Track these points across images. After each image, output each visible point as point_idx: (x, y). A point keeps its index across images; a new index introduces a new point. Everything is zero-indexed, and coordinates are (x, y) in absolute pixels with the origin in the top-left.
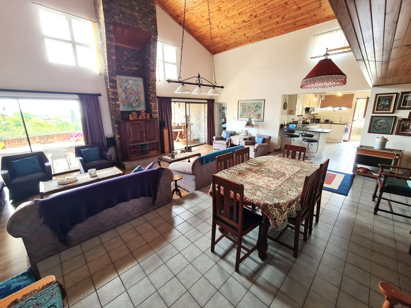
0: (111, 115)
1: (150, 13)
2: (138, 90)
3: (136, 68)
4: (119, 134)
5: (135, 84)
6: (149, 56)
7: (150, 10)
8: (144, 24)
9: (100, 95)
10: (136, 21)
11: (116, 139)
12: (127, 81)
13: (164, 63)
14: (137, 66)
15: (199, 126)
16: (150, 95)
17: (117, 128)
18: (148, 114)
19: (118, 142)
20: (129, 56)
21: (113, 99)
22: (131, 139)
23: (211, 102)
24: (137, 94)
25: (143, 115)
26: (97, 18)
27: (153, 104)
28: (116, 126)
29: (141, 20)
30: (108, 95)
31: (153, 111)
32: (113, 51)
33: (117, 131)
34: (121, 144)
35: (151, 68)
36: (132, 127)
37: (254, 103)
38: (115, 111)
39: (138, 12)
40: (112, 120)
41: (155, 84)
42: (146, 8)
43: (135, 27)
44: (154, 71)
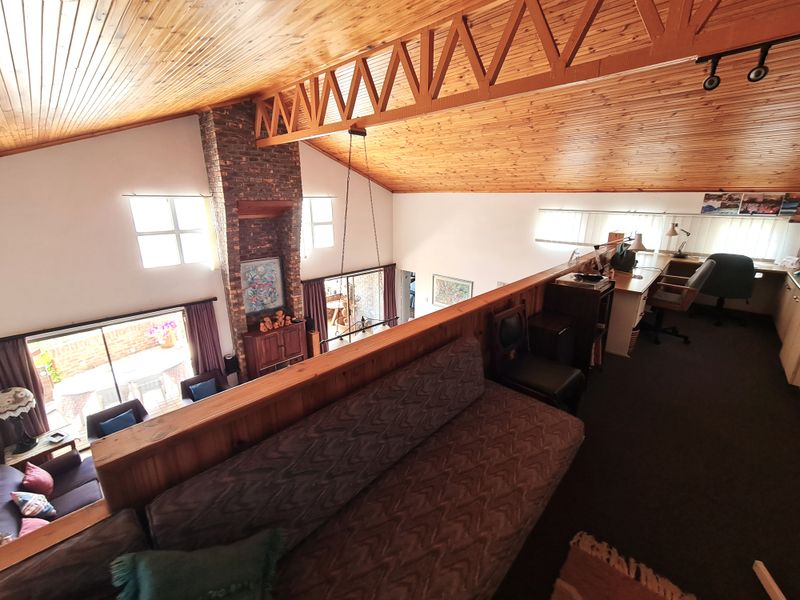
0: (232, 326)
1: (291, 172)
2: (272, 278)
3: (268, 245)
4: (245, 352)
5: (268, 269)
6: (290, 230)
7: (291, 167)
8: (283, 190)
9: (215, 299)
10: (270, 190)
11: (240, 361)
12: (255, 269)
13: (314, 224)
14: (270, 241)
15: (370, 298)
16: (290, 284)
17: (241, 345)
18: (288, 318)
19: (242, 364)
20: (258, 230)
21: (235, 304)
22: (263, 361)
23: (390, 270)
24: (271, 284)
25: (281, 319)
26: (212, 189)
27: (295, 298)
28: (240, 341)
29: (277, 186)
30: (228, 299)
31: (296, 307)
32: (236, 239)
33: (241, 349)
34: (247, 367)
35: (293, 246)
36: (265, 343)
37: (458, 285)
38: (238, 321)
39: (273, 176)
40: (234, 333)
41: (298, 267)
42: (285, 167)
43: (269, 199)
44: (297, 250)
